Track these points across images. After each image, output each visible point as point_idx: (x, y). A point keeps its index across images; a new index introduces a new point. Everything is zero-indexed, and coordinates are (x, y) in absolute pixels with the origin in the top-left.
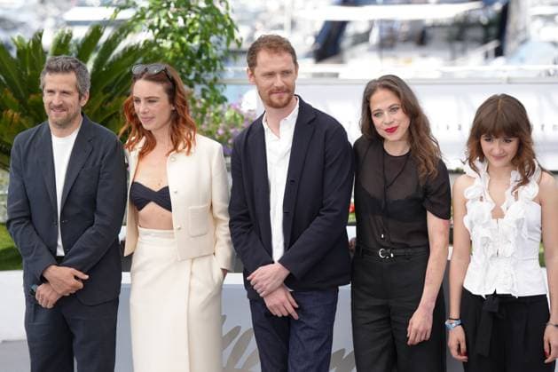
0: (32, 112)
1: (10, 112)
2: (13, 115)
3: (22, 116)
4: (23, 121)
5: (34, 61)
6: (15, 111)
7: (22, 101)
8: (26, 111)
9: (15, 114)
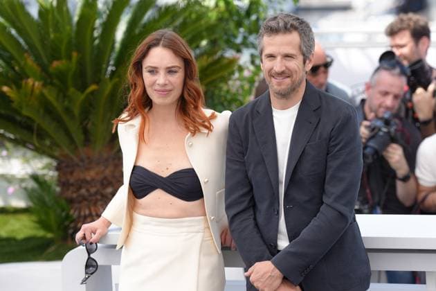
0: (55, 81)
1: (30, 81)
2: (33, 85)
3: (44, 85)
4: (45, 91)
5: (58, 22)
6: (36, 80)
7: (44, 68)
8: (49, 81)
9: (37, 84)
